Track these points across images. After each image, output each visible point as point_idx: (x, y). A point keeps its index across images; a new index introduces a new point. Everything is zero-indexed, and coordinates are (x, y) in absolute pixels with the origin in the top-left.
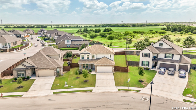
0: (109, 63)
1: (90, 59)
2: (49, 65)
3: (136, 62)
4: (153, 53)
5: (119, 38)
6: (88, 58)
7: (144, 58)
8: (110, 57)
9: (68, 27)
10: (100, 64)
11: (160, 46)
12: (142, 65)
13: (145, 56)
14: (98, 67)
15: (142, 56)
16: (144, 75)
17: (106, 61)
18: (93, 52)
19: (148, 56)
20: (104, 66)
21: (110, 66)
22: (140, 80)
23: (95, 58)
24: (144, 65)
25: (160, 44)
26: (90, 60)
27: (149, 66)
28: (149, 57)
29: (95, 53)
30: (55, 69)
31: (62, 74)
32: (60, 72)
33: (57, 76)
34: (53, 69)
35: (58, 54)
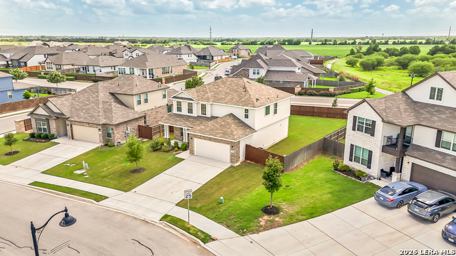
1: (195, 114)
4: (383, 121)
6: (190, 110)
7: (358, 133)
8: (247, 116)
9: (349, 44)
10: (200, 131)
11: (432, 97)
12: (351, 160)
13: (360, 129)
14: (195, 139)
15: (354, 129)
17: (222, 126)
19: (370, 129)
20: (210, 139)
21: (225, 142)
23: (208, 115)
24: (357, 160)
25: (433, 89)
26: (194, 118)
27: (369, 167)
28: (373, 135)
29: (208, 100)
30: (100, 127)
31: (116, 142)
32: (112, 136)
33: (106, 145)
34: (96, 126)
35: (134, 92)
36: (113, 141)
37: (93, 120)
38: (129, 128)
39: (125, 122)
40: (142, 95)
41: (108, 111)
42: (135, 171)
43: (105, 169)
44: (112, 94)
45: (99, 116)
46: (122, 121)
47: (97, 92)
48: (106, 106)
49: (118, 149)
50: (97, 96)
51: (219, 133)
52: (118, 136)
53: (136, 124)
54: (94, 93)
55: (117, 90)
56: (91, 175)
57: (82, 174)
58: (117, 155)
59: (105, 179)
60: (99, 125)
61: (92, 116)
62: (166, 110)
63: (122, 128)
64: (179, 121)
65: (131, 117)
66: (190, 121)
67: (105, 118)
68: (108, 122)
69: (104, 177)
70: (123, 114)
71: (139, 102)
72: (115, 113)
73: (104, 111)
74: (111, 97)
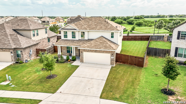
0: (106, 47)
2: (3, 44)
3: (163, 50)
5: (149, 25)
7: (181, 41)
8: (112, 37)
10: (88, 47)
12: (176, 56)
13: (183, 38)
14: (84, 53)
16: (178, 77)
17: (101, 43)
18: (83, 27)
20: (96, 51)
21: (107, 52)
22: (166, 87)
23: (86, 38)
24: (181, 55)
29: (86, 29)
30: (12, 51)
31: (24, 60)
32: (21, 56)
33: (17, 63)
34: (8, 50)
35: (31, 29)
36: (22, 60)
37: (6, 47)
38: (31, 50)
39: (29, 47)
40: (35, 31)
41: (16, 41)
42: (50, 77)
43: (25, 78)
44: (15, 30)
45: (10, 43)
46: (27, 46)
47: (4, 29)
48: (13, 37)
49: (27, 64)
50: (5, 31)
51: (102, 47)
52: (25, 56)
53: (34, 48)
54: (2, 30)
55: (18, 28)
56: (16, 84)
57: (8, 85)
58: (28, 68)
59: (30, 86)
60: (11, 49)
61: (4, 44)
62: (47, 40)
63: (27, 51)
64: (68, 43)
65: (32, 43)
66: (76, 43)
67: (15, 45)
68: (18, 47)
69: (28, 84)
70: (26, 42)
71: (34, 35)
72: (21, 41)
73: (13, 40)
74: (14, 32)
